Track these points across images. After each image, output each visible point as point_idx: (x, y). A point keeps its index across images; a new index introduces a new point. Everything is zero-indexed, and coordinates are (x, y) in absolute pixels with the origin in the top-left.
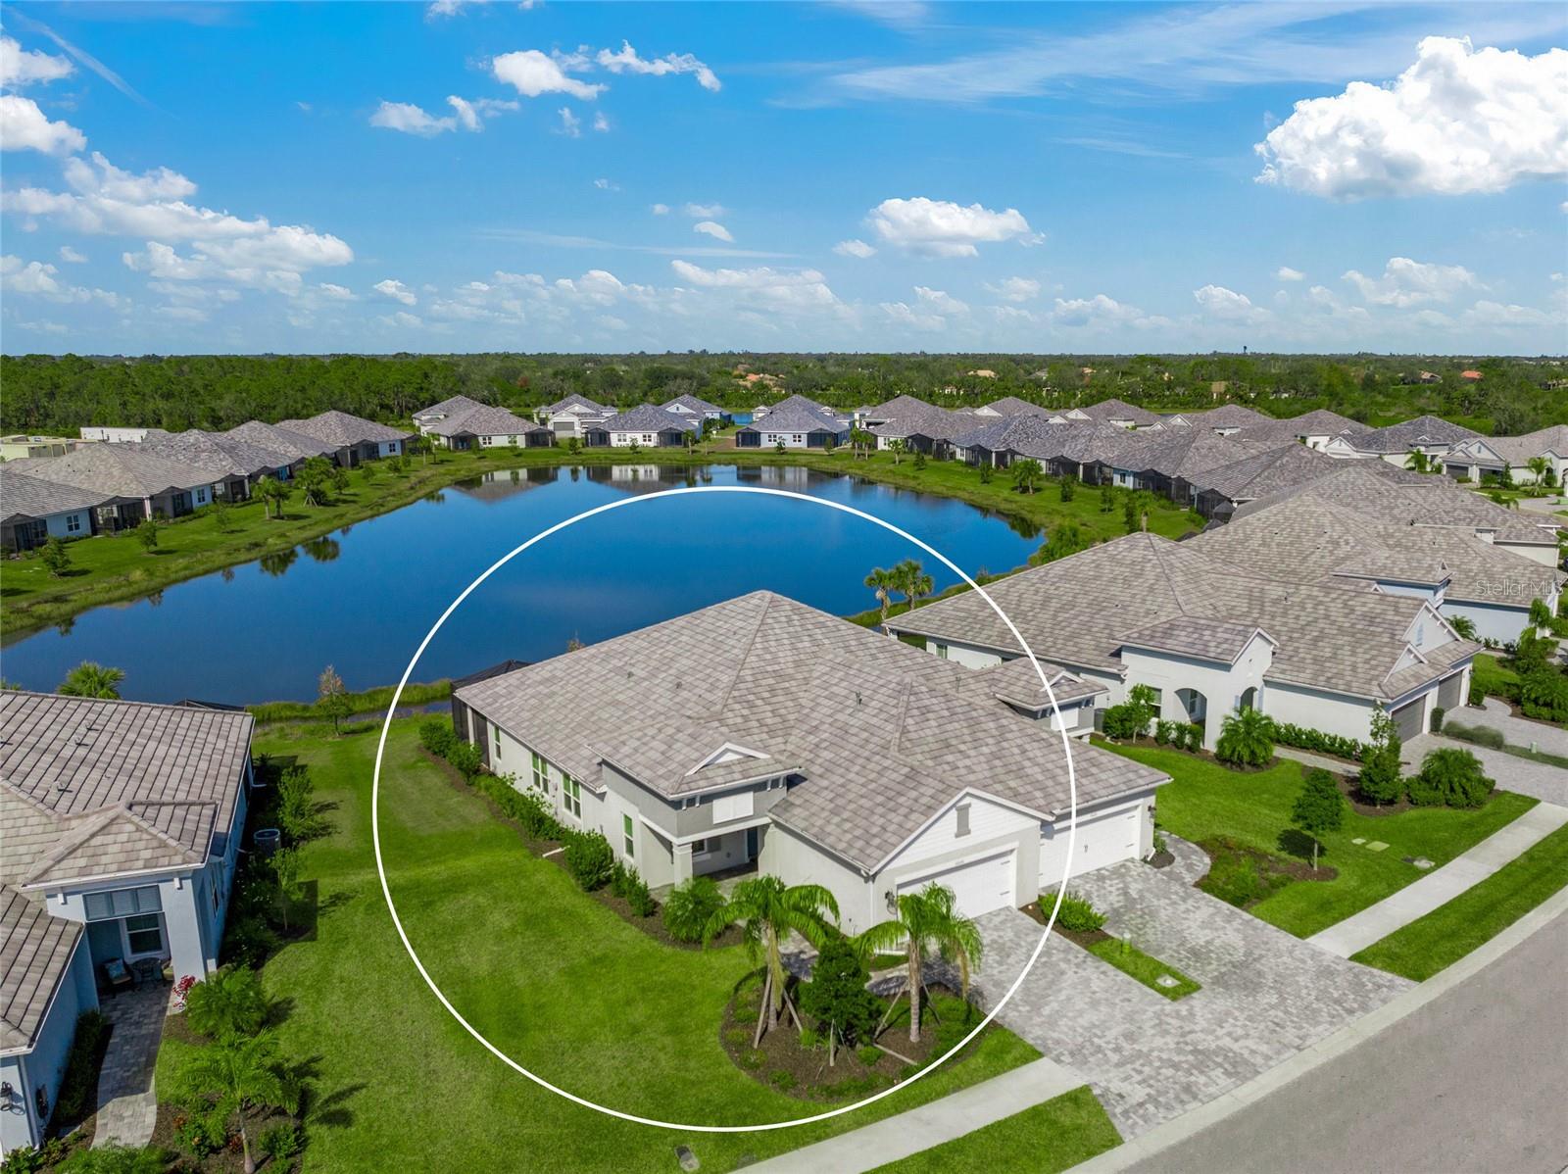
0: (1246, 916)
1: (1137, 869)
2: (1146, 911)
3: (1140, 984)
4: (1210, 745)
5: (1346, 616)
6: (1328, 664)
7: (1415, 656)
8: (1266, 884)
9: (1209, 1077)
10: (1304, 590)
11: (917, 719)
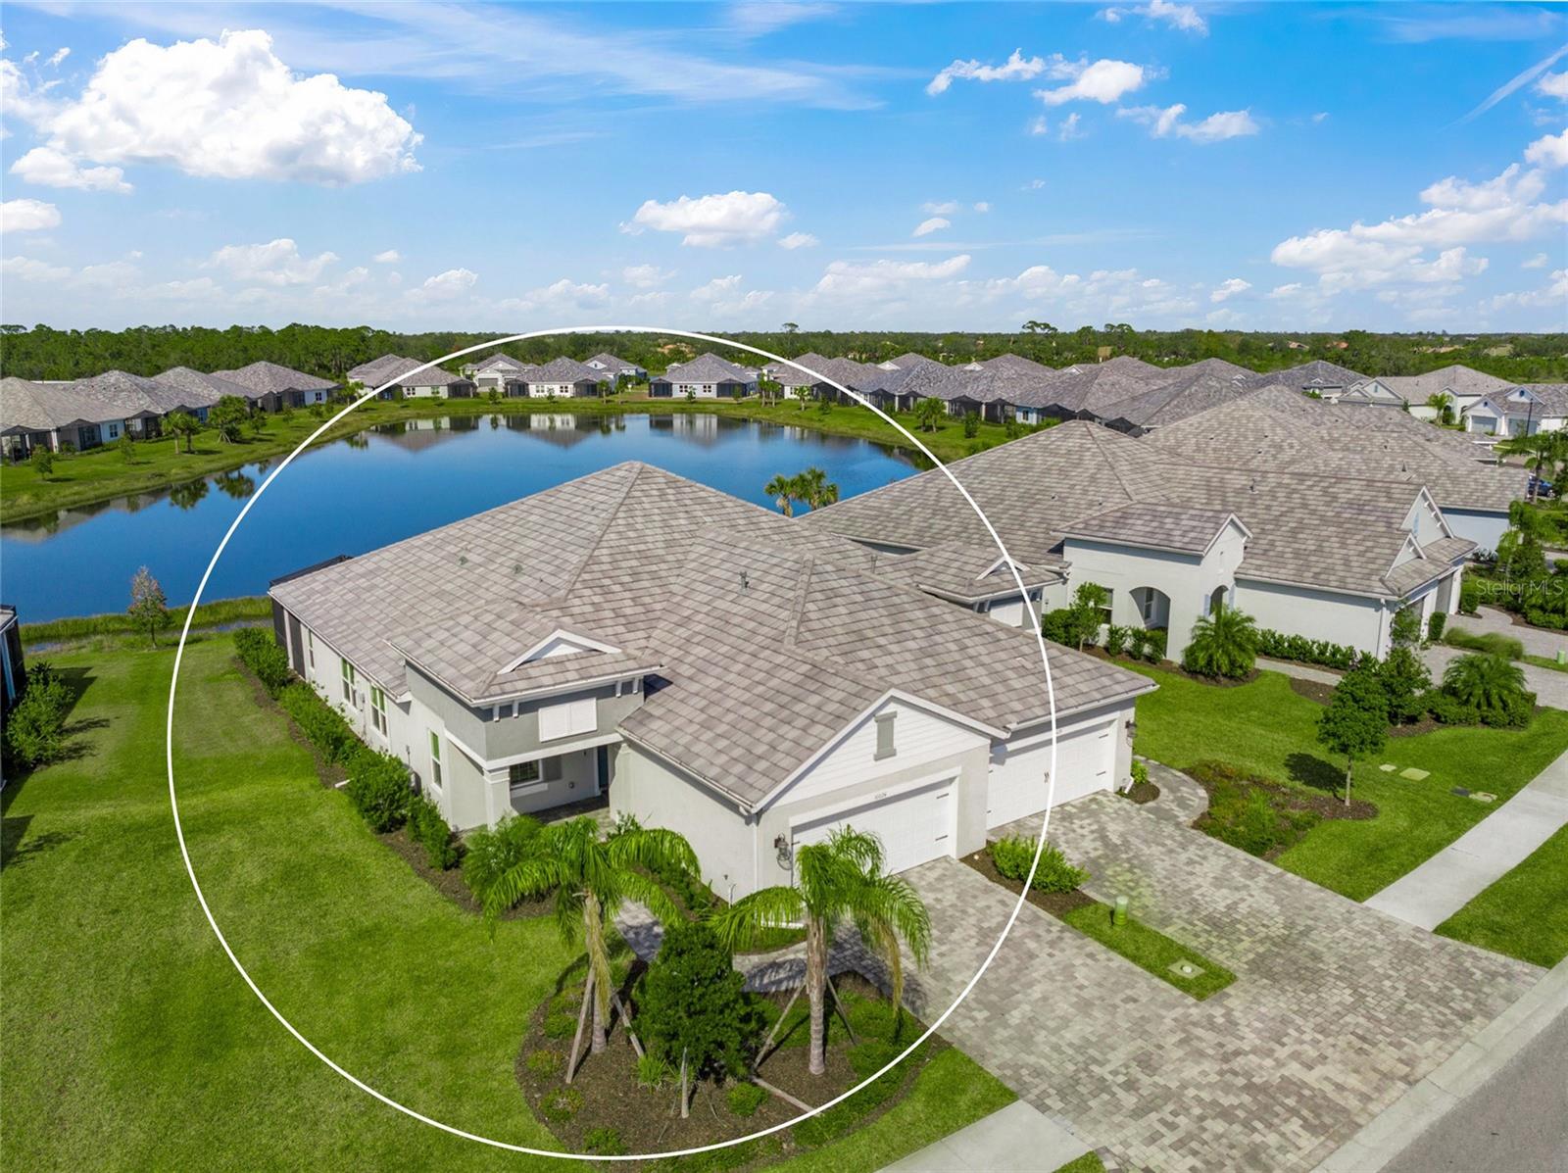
0: (1274, 870)
1: (1114, 805)
2: (1135, 862)
3: (1148, 974)
4: (1175, 654)
5: (1328, 504)
6: (1313, 558)
7: (1415, 550)
8: (1287, 824)
9: (1283, 1135)
10: (1272, 479)
11: (820, 604)
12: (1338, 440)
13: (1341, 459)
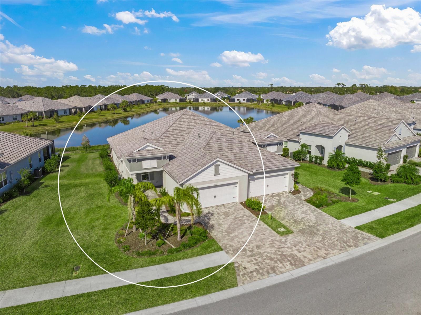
0: (320, 211)
1: (286, 194)
2: (284, 207)
3: (271, 230)
4: (325, 163)
5: (375, 125)
6: (367, 139)
7: (398, 137)
8: (331, 202)
9: (283, 265)
10: (362, 118)
11: (214, 141)
12: (398, 111)
13: (394, 116)
